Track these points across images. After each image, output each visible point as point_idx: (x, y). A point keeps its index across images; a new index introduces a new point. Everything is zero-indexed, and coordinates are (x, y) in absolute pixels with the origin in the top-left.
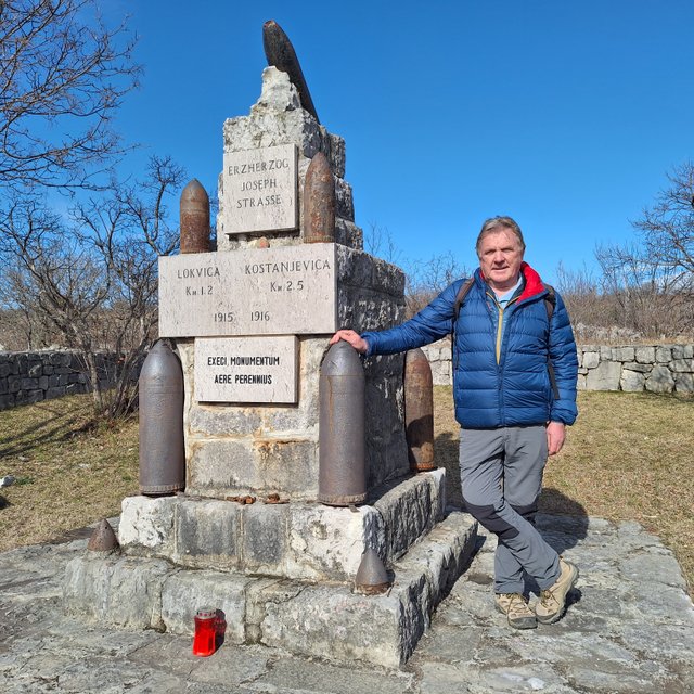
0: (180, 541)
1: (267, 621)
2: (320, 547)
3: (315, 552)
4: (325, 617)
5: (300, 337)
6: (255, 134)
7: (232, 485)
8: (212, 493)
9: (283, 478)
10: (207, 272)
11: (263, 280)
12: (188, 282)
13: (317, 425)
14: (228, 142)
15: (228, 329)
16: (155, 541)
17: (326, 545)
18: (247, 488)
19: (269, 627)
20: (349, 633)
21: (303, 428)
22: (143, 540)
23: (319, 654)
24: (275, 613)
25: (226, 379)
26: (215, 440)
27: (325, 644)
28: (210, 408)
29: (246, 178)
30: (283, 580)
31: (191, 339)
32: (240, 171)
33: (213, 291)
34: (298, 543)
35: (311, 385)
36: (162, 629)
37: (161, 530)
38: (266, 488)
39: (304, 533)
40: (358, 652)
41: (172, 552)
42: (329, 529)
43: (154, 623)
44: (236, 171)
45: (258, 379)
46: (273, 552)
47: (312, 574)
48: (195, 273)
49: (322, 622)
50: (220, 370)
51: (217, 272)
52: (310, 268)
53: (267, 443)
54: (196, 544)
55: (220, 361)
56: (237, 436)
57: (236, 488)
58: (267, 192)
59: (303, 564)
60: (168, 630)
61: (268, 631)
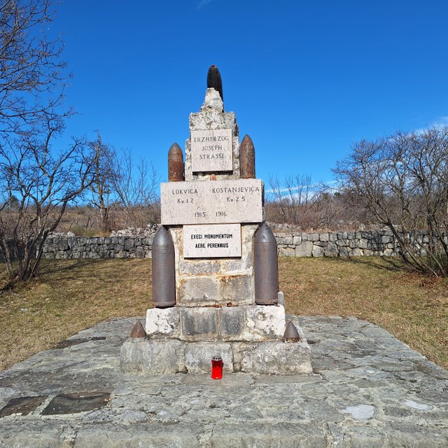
0: (184, 328)
1: (245, 360)
2: (263, 324)
3: (260, 327)
4: (276, 354)
5: (243, 224)
6: (208, 122)
7: (205, 299)
8: (193, 304)
9: (233, 294)
10: (190, 191)
11: (222, 196)
12: (179, 196)
13: (252, 267)
14: (192, 125)
15: (203, 220)
16: (169, 330)
17: (265, 323)
18: (213, 300)
19: (246, 363)
20: (287, 360)
21: (245, 269)
22: (162, 330)
23: (272, 372)
24: (249, 355)
25: (202, 246)
26: (194, 277)
27: (275, 367)
28: (191, 261)
29: (204, 144)
30: (244, 341)
31: (181, 226)
32: (201, 140)
33: (194, 201)
34: (251, 323)
35: (248, 248)
36: (186, 371)
37: (173, 324)
38: (224, 300)
39: (254, 318)
40: (292, 368)
41: (180, 335)
42: (266, 315)
43: (180, 369)
44: (199, 140)
45: (221, 245)
46: (237, 329)
47: (259, 337)
48: (183, 191)
49: (274, 356)
50: (198, 241)
51: (196, 191)
52: (248, 191)
53: (224, 277)
54: (193, 329)
55: (199, 237)
56: (207, 275)
57: (207, 301)
58: (216, 152)
59: (253, 333)
60: (189, 372)
61: (245, 365)
